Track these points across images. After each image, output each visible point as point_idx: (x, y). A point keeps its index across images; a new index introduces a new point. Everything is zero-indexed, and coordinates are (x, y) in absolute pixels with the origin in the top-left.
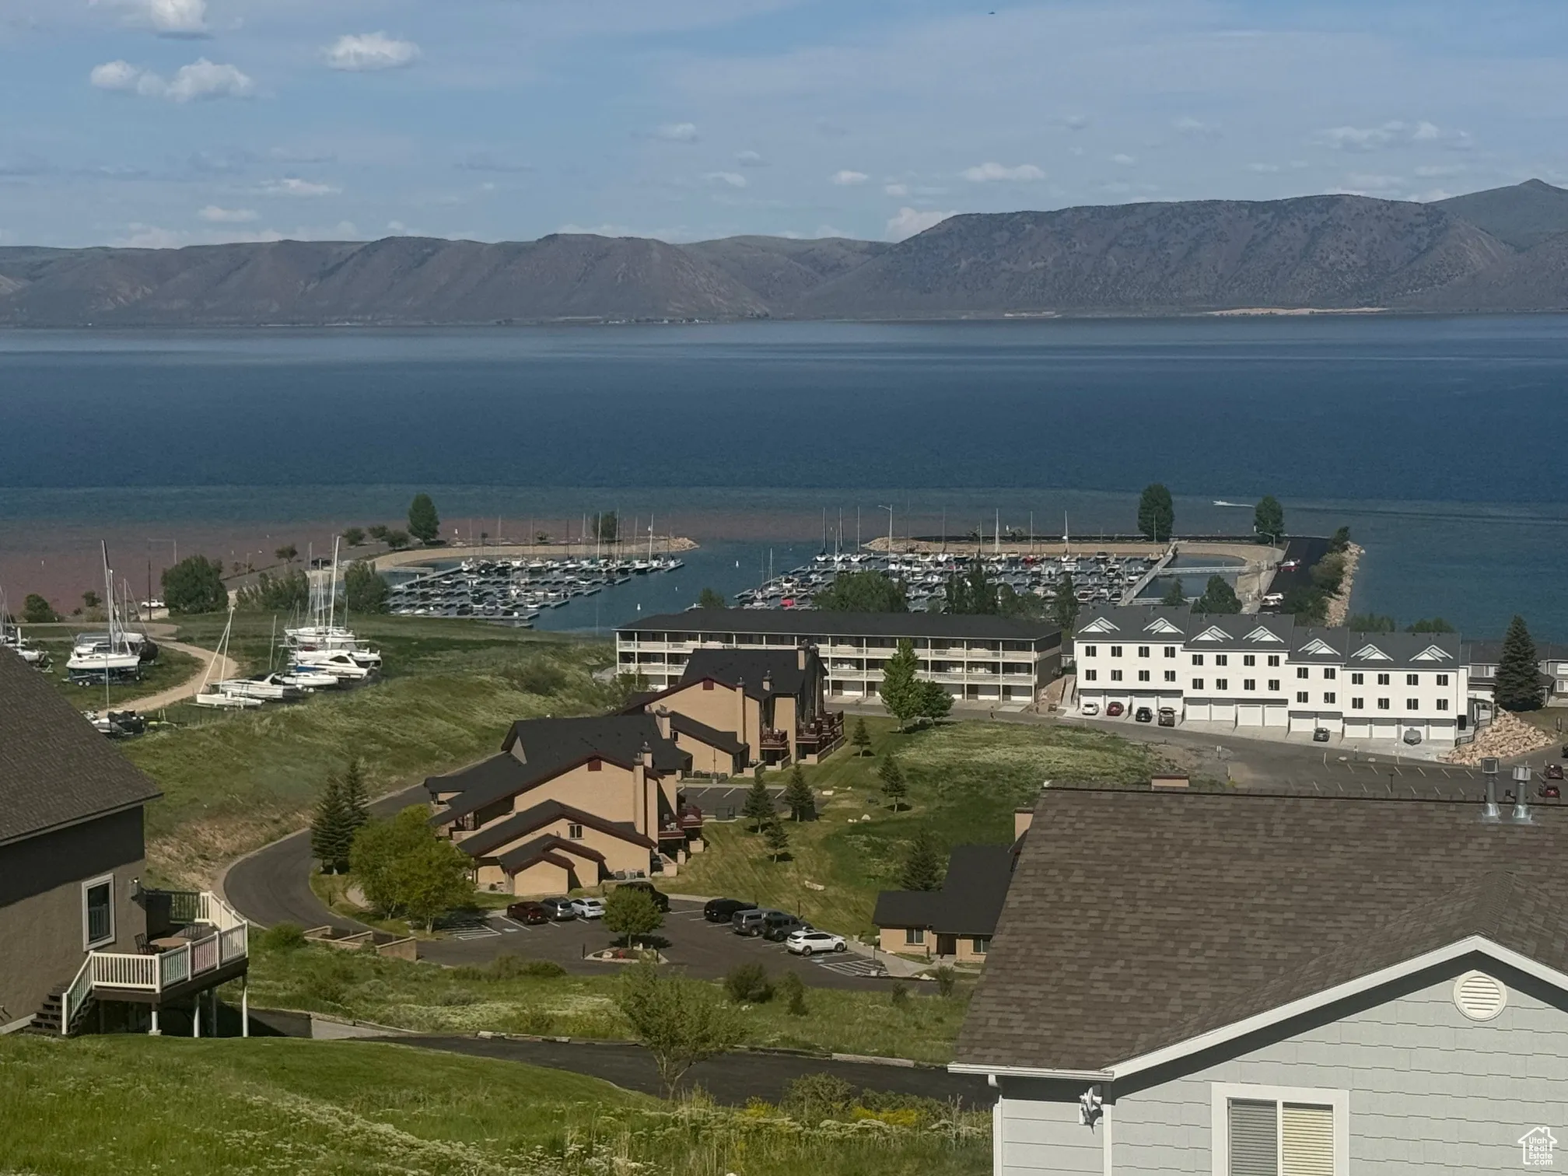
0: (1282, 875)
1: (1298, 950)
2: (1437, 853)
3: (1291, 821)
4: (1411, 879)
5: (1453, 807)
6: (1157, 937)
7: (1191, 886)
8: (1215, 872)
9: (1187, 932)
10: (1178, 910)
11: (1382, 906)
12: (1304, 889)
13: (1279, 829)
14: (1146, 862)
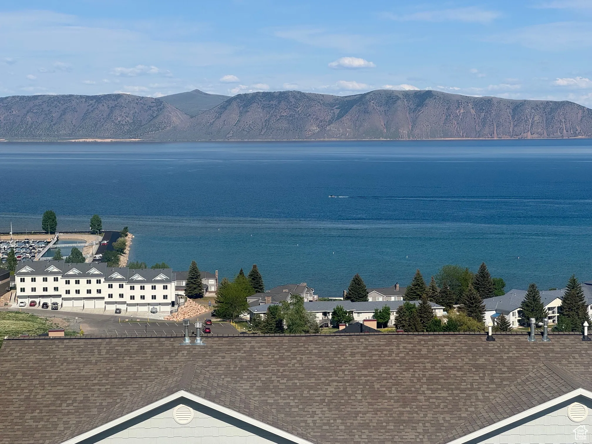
0: (105, 370)
1: (111, 401)
2: (166, 358)
3: (108, 348)
4: (156, 369)
5: (172, 340)
6: (53, 399)
7: (67, 377)
8: (77, 371)
9: (66, 396)
10: (62, 388)
11: (145, 381)
12: (113, 376)
13: (104, 352)
14: (48, 369)
